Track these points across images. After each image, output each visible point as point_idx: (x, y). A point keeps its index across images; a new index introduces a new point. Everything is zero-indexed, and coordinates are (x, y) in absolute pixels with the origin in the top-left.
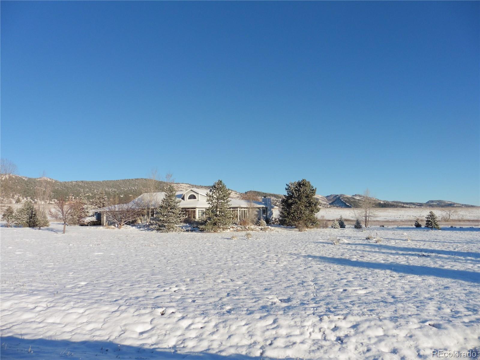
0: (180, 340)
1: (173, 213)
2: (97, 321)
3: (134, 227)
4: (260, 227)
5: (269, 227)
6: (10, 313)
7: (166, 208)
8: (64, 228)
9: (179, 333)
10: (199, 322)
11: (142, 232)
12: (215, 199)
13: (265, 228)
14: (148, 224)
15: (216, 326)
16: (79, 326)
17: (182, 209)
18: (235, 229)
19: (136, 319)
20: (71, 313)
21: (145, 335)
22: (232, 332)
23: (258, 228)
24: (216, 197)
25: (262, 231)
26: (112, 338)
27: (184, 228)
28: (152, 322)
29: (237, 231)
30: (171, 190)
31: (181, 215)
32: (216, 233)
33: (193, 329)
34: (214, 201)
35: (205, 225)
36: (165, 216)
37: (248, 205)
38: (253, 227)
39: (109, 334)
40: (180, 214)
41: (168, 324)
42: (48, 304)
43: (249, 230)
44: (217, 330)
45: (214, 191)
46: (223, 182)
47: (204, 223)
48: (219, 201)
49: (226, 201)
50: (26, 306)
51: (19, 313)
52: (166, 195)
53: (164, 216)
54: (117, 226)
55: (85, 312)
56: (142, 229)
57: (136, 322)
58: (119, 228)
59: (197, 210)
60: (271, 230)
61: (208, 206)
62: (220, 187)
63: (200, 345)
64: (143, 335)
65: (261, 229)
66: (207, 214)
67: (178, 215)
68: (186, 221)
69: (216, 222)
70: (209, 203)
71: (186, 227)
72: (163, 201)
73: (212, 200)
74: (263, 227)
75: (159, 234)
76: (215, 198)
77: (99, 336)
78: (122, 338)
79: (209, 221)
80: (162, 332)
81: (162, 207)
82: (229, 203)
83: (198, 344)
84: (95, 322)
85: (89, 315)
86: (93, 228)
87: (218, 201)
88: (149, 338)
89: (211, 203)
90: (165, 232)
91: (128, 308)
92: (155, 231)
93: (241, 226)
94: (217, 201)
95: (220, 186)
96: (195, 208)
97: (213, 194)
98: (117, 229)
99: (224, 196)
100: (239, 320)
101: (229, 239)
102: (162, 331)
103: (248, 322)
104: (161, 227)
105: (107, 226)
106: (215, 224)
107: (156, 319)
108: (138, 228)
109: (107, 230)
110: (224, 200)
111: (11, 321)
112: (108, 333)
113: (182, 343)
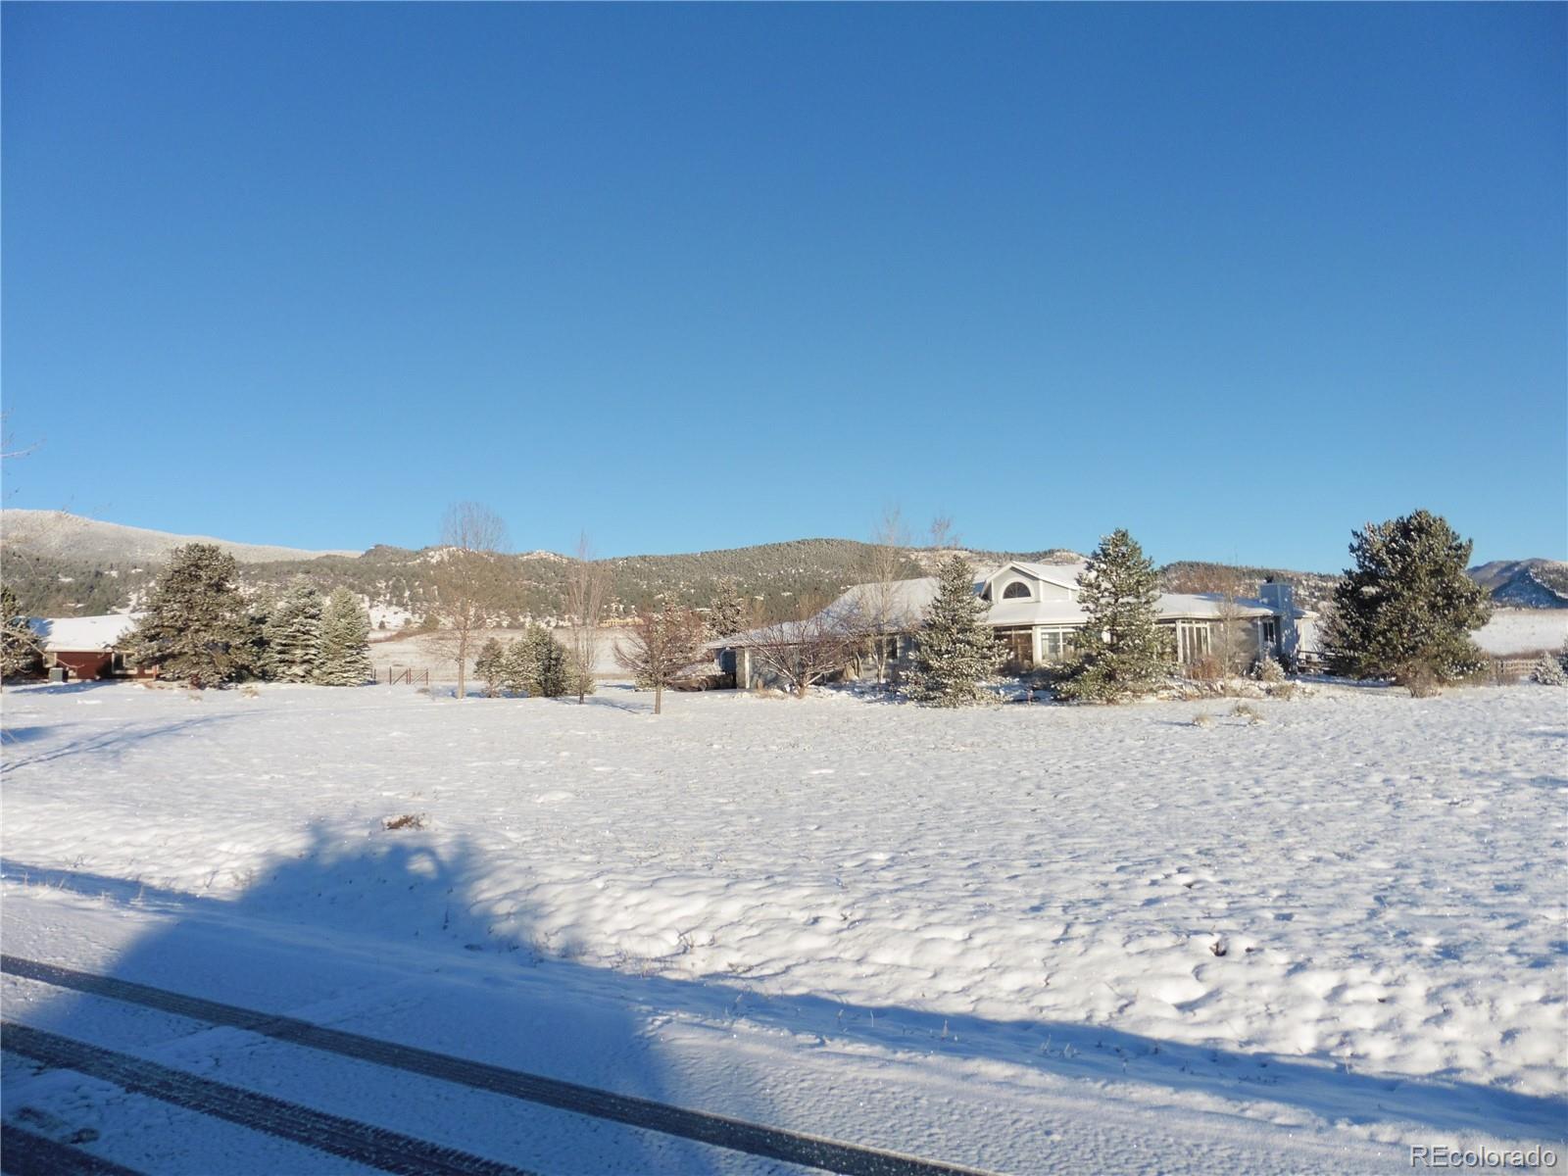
0: (1331, 1035)
1: (969, 643)
2: (1025, 966)
3: (843, 693)
4: (1264, 685)
5: (1298, 682)
6: (755, 931)
7: (947, 629)
8: (658, 699)
9: (1314, 1011)
10: (1366, 984)
11: (873, 706)
12: (1106, 594)
13: (1281, 688)
14: (883, 681)
15: (1432, 996)
16: (978, 978)
17: (997, 629)
18: (1174, 692)
19: (1143, 963)
20: (933, 939)
21: (1202, 1014)
22: (1508, 1022)
23: (1257, 687)
24: (1109, 586)
25: (1271, 697)
26: (1101, 1017)
27: (1002, 692)
28: (1204, 975)
29: (1184, 697)
30: (959, 569)
31: (995, 650)
32: (1117, 707)
33: (1357, 1002)
34: (1103, 601)
35: (1077, 681)
36: (946, 656)
37: (1220, 611)
38: (1237, 683)
39: (1083, 1005)
40: (990, 648)
41: (1260, 983)
42: (847, 912)
43: (1225, 696)
44: (1447, 1012)
45: (1103, 566)
46: (1131, 535)
47: (1074, 674)
48: (1120, 600)
49: (1144, 600)
50: (784, 915)
51: (782, 934)
52: (944, 588)
53: (939, 654)
54: (788, 689)
55: (970, 938)
56: (867, 698)
57: (1150, 972)
58: (800, 696)
59: (1038, 635)
60: (1304, 692)
61: (1083, 618)
62: (1123, 554)
63: (1412, 1054)
64: (1197, 1011)
65: (1269, 691)
66: (1082, 646)
67: (985, 650)
68: (1008, 670)
69: (1114, 670)
70: (1088, 609)
71: (1009, 688)
72: (936, 608)
73: (1098, 599)
74: (1273, 685)
75: (928, 712)
76: (1106, 590)
77: (1055, 1008)
78: (1134, 1018)
79: (1090, 668)
80: (1254, 1007)
81: (931, 626)
82: (1155, 606)
83: (1404, 1051)
84: (1019, 968)
85: (989, 948)
86: (720, 697)
87: (1116, 601)
88: (1220, 1022)
89: (1092, 607)
90: (948, 707)
91: (1098, 930)
92: (910, 705)
93: (1194, 682)
94: (1113, 601)
95: (1124, 549)
96: (1029, 627)
97: (1101, 579)
98: (791, 699)
99: (1139, 582)
100: (1511, 982)
101: (1188, 725)
102: (1251, 1003)
103: (1553, 994)
104: (932, 690)
105: (762, 692)
106: (1110, 676)
107: (1210, 967)
108: (855, 694)
109: (763, 701)
110: (1138, 597)
111: (774, 953)
112: (1078, 1002)
113: (1342, 1043)
